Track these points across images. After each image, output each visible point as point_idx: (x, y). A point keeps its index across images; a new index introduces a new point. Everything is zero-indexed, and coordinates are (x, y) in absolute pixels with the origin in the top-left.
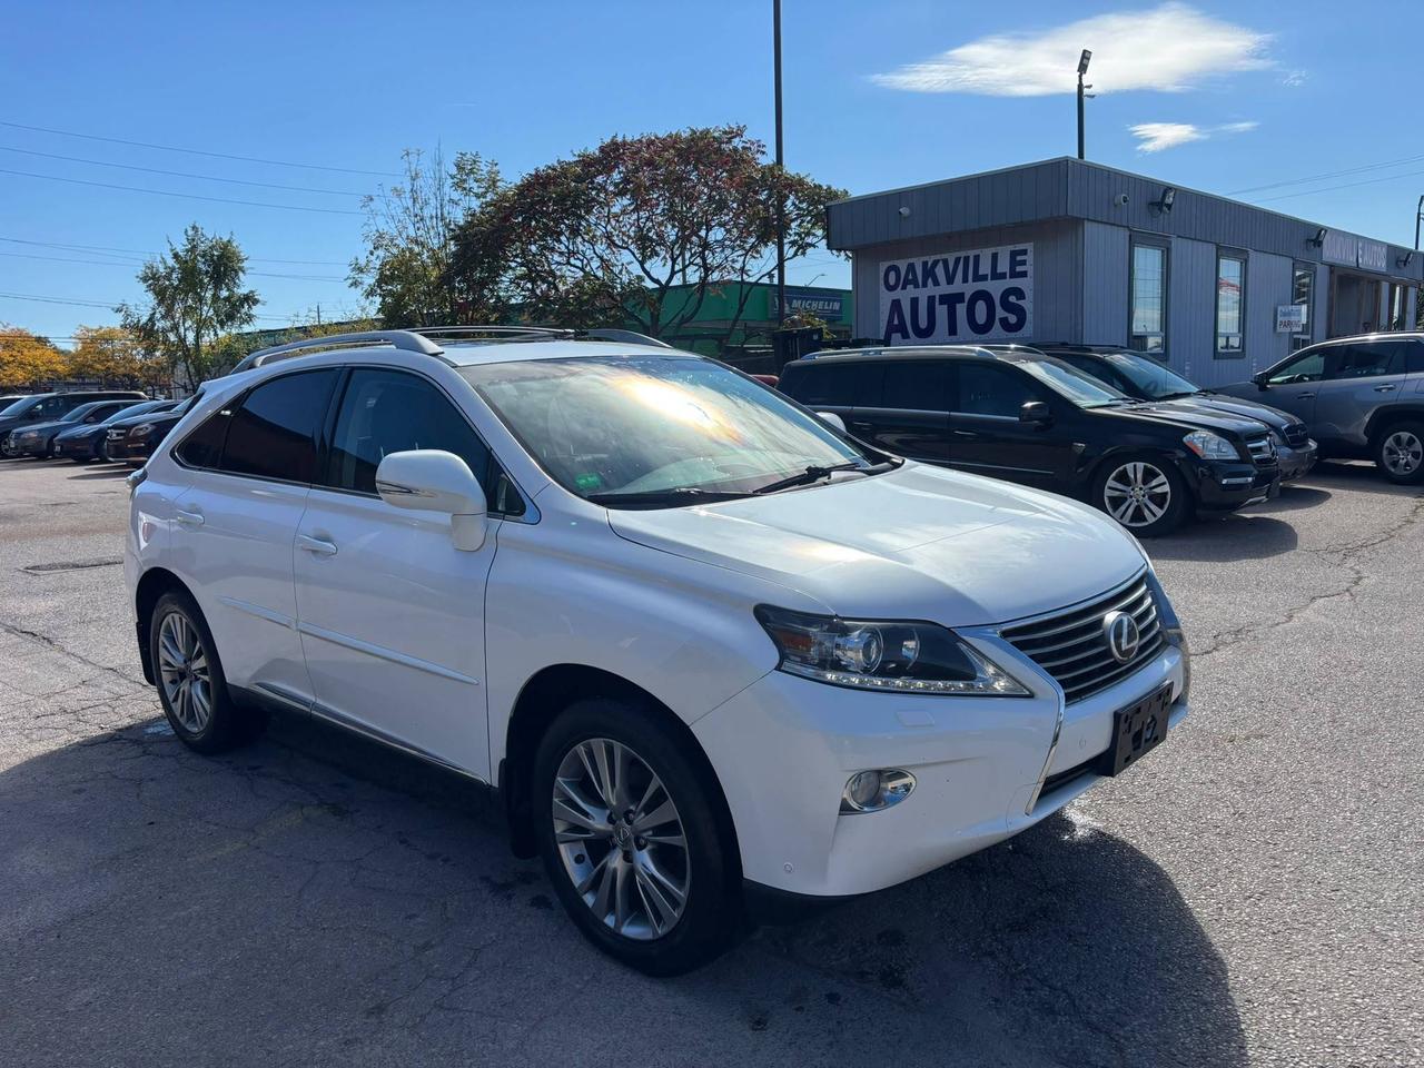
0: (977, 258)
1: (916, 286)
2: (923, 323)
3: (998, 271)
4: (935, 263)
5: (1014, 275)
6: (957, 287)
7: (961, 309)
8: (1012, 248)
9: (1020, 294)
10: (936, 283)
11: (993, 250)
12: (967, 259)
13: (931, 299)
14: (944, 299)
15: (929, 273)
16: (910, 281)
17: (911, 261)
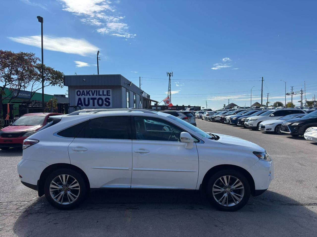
0: (99, 91)
1: (85, 95)
2: (87, 103)
3: (104, 94)
4: (89, 91)
5: (107, 95)
6: (95, 96)
7: (96, 101)
8: (107, 90)
9: (109, 99)
10: (90, 95)
11: (103, 90)
12: (97, 91)
13: (89, 99)
14: (92, 99)
15: (88, 93)
16: (83, 94)
17: (83, 90)
